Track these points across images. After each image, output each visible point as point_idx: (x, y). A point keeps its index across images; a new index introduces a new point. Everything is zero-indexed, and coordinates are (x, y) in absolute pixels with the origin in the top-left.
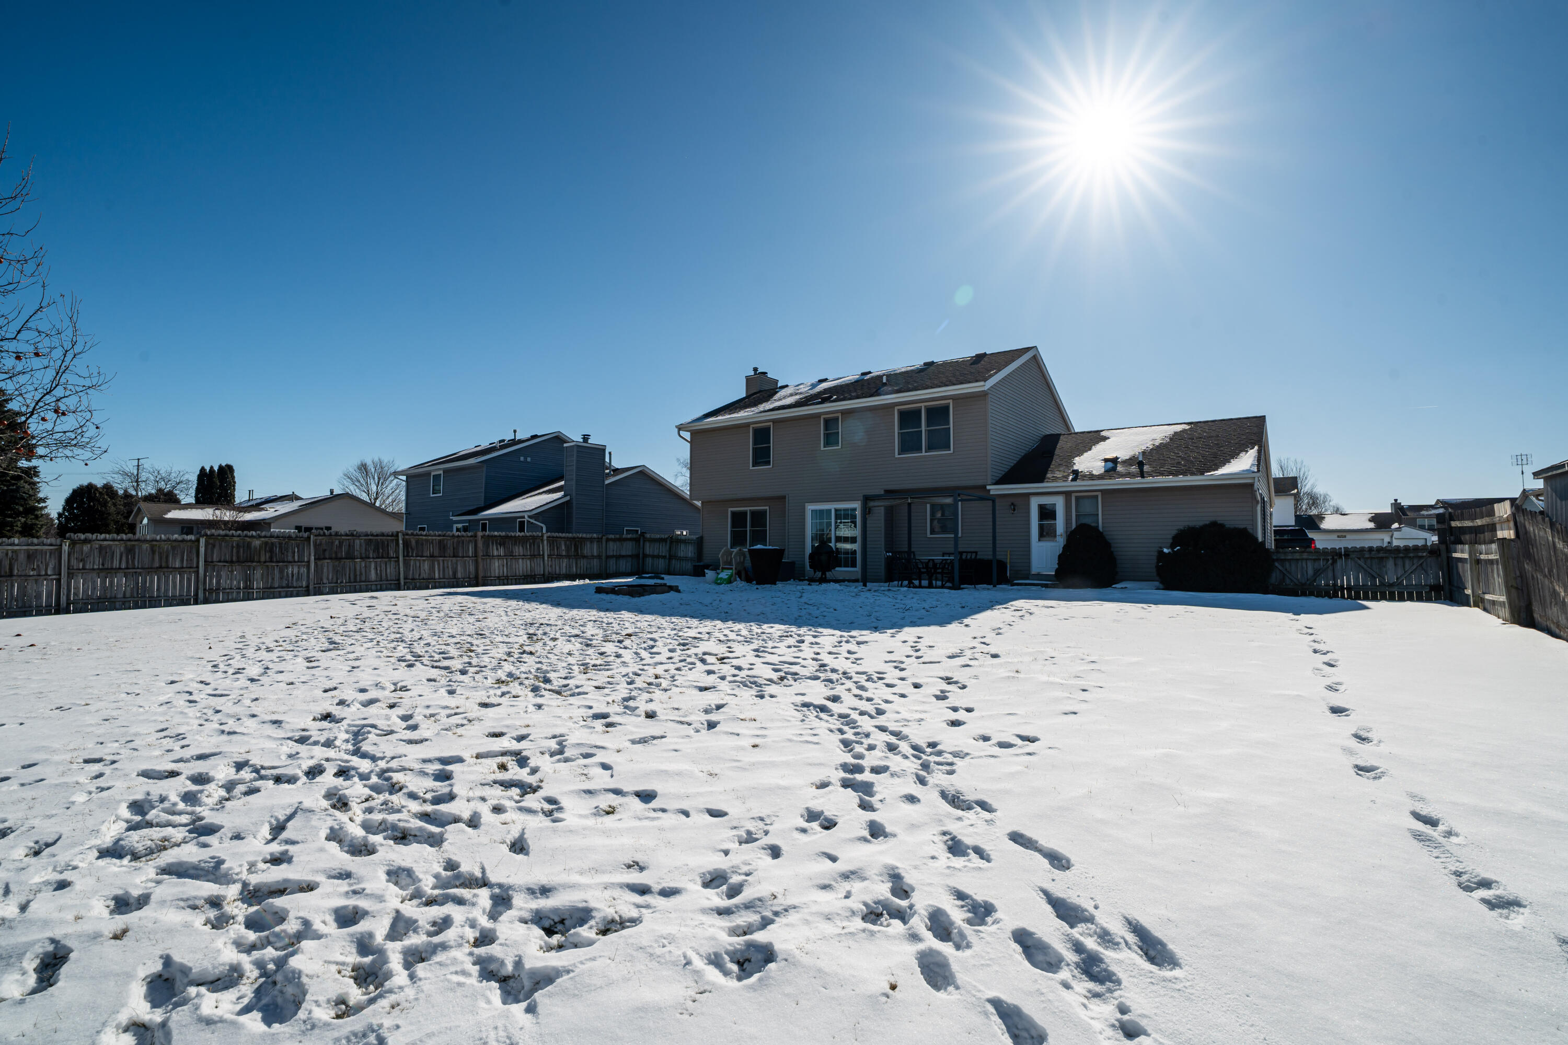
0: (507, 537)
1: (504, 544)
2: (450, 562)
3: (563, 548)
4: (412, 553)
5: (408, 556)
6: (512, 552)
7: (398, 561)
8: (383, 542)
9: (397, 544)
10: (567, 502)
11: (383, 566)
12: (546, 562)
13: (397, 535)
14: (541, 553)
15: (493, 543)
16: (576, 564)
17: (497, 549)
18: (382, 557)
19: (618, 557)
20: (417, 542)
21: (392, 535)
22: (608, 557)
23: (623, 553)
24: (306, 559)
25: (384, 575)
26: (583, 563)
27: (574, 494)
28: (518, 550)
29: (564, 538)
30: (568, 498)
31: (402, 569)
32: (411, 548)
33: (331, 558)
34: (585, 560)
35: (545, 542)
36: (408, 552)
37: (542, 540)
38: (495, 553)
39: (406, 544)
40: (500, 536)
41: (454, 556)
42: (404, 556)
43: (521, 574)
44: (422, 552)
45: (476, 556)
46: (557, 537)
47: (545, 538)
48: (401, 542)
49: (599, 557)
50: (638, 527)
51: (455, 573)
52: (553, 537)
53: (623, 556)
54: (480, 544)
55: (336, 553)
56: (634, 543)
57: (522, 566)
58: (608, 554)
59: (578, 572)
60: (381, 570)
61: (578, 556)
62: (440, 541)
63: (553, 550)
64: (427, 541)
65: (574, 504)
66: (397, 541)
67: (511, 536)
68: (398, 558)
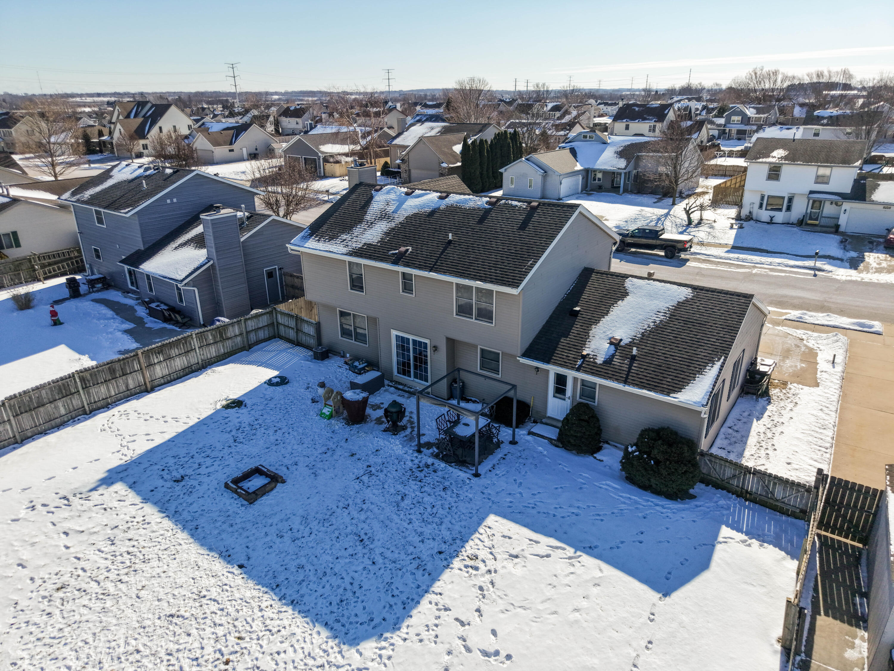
0: (163, 345)
1: (162, 351)
2: (121, 381)
3: (211, 338)
4: (90, 383)
5: (86, 387)
6: (170, 355)
7: (79, 394)
8: (64, 385)
9: (75, 381)
10: (212, 265)
11: (69, 401)
12: (198, 354)
13: (74, 376)
14: (193, 348)
15: (152, 355)
16: (223, 346)
17: (157, 357)
18: (67, 396)
19: (256, 330)
20: (91, 375)
21: (70, 377)
22: (248, 333)
23: (261, 325)
24: (6, 419)
25: (71, 407)
26: (229, 344)
27: (215, 258)
28: (174, 352)
29: (210, 330)
30: (211, 262)
31: (84, 399)
32: (88, 381)
33: (26, 412)
34: (230, 340)
35: (195, 340)
36: (86, 384)
37: (192, 338)
38: (156, 361)
39: (82, 379)
40: (157, 347)
41: (124, 375)
42: (83, 389)
43: (180, 368)
44: (97, 380)
45: (141, 369)
46: (204, 332)
47: (194, 336)
48: (78, 380)
49: (241, 334)
50: (275, 265)
51: (127, 386)
52: (201, 333)
53: (260, 328)
54: (142, 360)
55: (29, 406)
56: (268, 315)
57: (179, 363)
58: (248, 330)
59: (226, 351)
60: (68, 405)
61: (223, 339)
62: (109, 368)
63: (203, 342)
64: (98, 371)
65: (217, 267)
66: (75, 379)
67: (167, 344)
68: (78, 391)
